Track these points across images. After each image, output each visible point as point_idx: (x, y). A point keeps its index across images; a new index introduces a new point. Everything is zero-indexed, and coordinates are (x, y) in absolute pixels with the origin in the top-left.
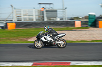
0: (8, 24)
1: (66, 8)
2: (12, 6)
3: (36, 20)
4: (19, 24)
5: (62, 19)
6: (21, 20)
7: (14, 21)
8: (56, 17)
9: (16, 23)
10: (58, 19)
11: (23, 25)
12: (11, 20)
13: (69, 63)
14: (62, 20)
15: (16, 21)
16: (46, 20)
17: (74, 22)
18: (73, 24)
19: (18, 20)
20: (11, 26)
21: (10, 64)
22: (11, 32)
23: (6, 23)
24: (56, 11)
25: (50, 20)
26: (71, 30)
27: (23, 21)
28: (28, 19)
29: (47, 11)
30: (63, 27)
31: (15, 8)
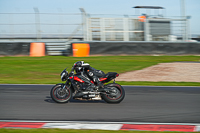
0: (75, 46)
1: (189, 17)
2: (82, 10)
3: (130, 39)
4: (96, 47)
5: (181, 39)
6: (99, 39)
7: (85, 40)
8: (168, 33)
9: (90, 44)
10: (173, 39)
11: (103, 49)
12: (81, 39)
14: (180, 41)
15: (91, 41)
16: (149, 39)
19: (94, 39)
20: (80, 50)
23: (71, 44)
24: (168, 22)
25: (157, 39)
26: (197, 60)
27: (103, 40)
28: (113, 38)
29: (151, 22)
30: (182, 54)
31: (89, 15)
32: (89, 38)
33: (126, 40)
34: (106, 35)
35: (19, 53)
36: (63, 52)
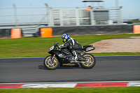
0: (42, 30)
1: (121, 7)
2: (46, 5)
3: (81, 24)
4: (57, 30)
5: (116, 22)
6: (59, 25)
7: (49, 26)
8: (107, 19)
9: (52, 28)
10: (110, 23)
12: (46, 25)
13: (126, 84)
14: (115, 24)
15: (53, 26)
16: (93, 23)
17: (132, 26)
18: (131, 30)
19: (55, 25)
20: (46, 33)
21: (45, 86)
22: (45, 40)
23: (40, 29)
24: (107, 11)
25: (99, 23)
26: (128, 37)
27: (62, 25)
28: (68, 23)
29: (94, 11)
30: (117, 33)
31: (51, 8)
32: (51, 24)
33: (78, 24)
34: (64, 22)
35: (3, 36)
36: (34, 34)
